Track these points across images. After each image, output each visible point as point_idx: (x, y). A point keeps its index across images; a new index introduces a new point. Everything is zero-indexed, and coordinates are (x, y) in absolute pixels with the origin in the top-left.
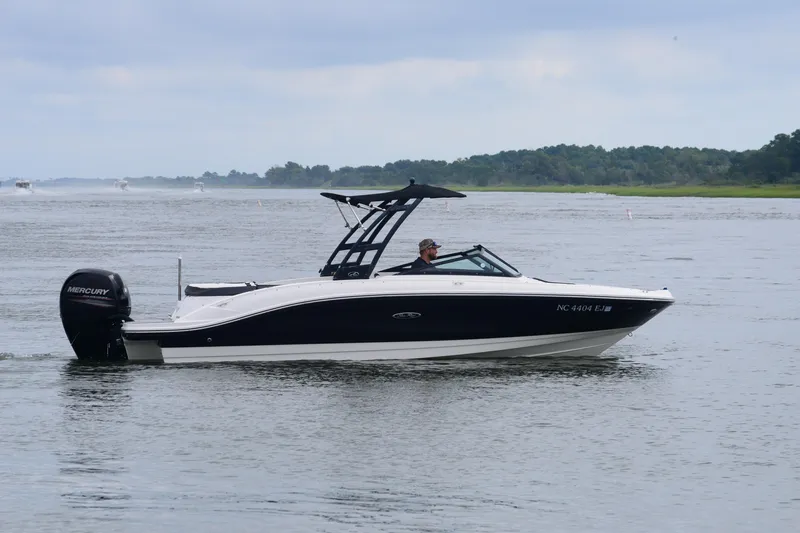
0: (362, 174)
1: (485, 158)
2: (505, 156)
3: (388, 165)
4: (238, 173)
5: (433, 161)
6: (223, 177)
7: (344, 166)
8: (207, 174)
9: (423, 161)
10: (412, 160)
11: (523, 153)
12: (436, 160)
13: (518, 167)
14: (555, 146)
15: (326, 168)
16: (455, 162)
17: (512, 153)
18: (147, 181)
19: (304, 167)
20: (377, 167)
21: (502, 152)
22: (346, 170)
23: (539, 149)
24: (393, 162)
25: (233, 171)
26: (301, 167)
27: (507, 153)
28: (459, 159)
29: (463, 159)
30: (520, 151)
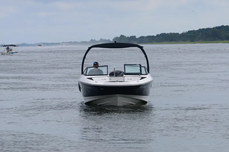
0: (148, 38)
1: (194, 32)
2: (201, 31)
3: (158, 35)
4: (103, 39)
5: (174, 33)
6: (98, 41)
7: (141, 36)
8: (92, 40)
9: (170, 33)
10: (166, 33)
11: (208, 29)
12: (175, 33)
13: (206, 34)
14: (220, 26)
15: (135, 37)
16: (182, 33)
17: (203, 29)
18: (71, 43)
19: (127, 37)
20: (154, 36)
21: (200, 29)
22: (142, 37)
23: (214, 28)
24: (159, 34)
25: (101, 39)
26: (126, 37)
27: (202, 29)
28: (184, 32)
29: (185, 32)
30: (207, 28)
